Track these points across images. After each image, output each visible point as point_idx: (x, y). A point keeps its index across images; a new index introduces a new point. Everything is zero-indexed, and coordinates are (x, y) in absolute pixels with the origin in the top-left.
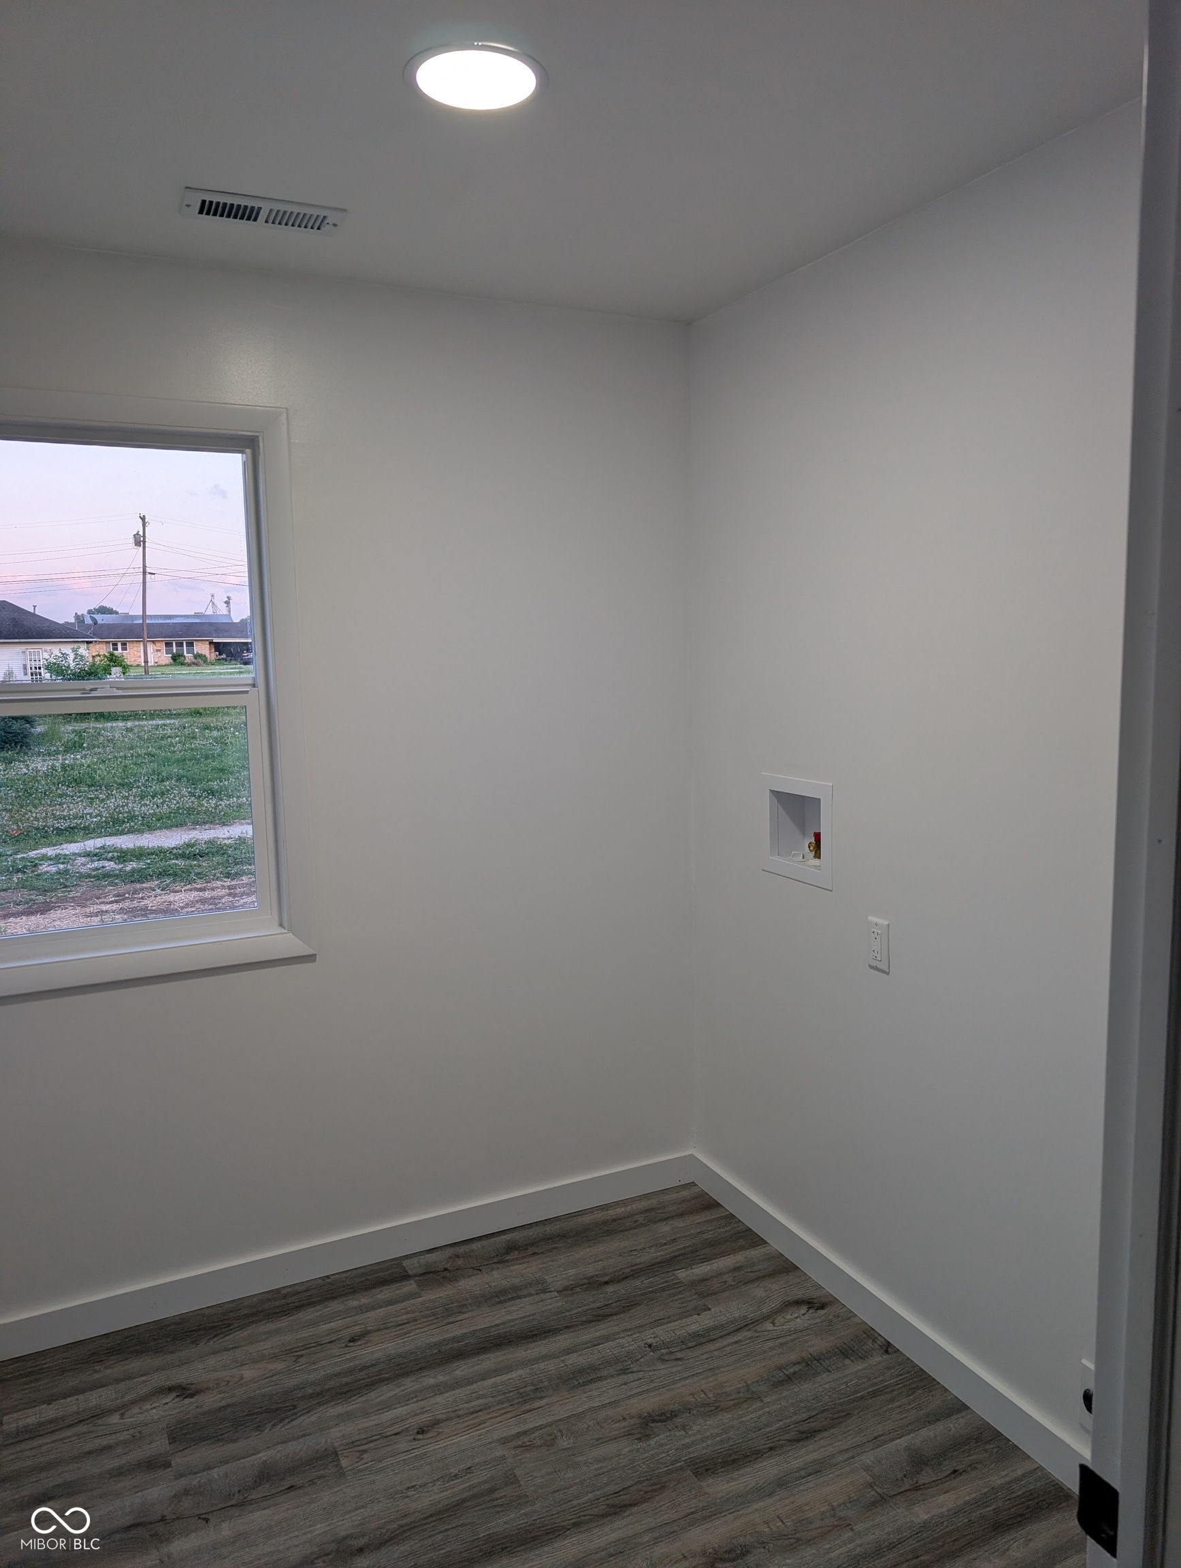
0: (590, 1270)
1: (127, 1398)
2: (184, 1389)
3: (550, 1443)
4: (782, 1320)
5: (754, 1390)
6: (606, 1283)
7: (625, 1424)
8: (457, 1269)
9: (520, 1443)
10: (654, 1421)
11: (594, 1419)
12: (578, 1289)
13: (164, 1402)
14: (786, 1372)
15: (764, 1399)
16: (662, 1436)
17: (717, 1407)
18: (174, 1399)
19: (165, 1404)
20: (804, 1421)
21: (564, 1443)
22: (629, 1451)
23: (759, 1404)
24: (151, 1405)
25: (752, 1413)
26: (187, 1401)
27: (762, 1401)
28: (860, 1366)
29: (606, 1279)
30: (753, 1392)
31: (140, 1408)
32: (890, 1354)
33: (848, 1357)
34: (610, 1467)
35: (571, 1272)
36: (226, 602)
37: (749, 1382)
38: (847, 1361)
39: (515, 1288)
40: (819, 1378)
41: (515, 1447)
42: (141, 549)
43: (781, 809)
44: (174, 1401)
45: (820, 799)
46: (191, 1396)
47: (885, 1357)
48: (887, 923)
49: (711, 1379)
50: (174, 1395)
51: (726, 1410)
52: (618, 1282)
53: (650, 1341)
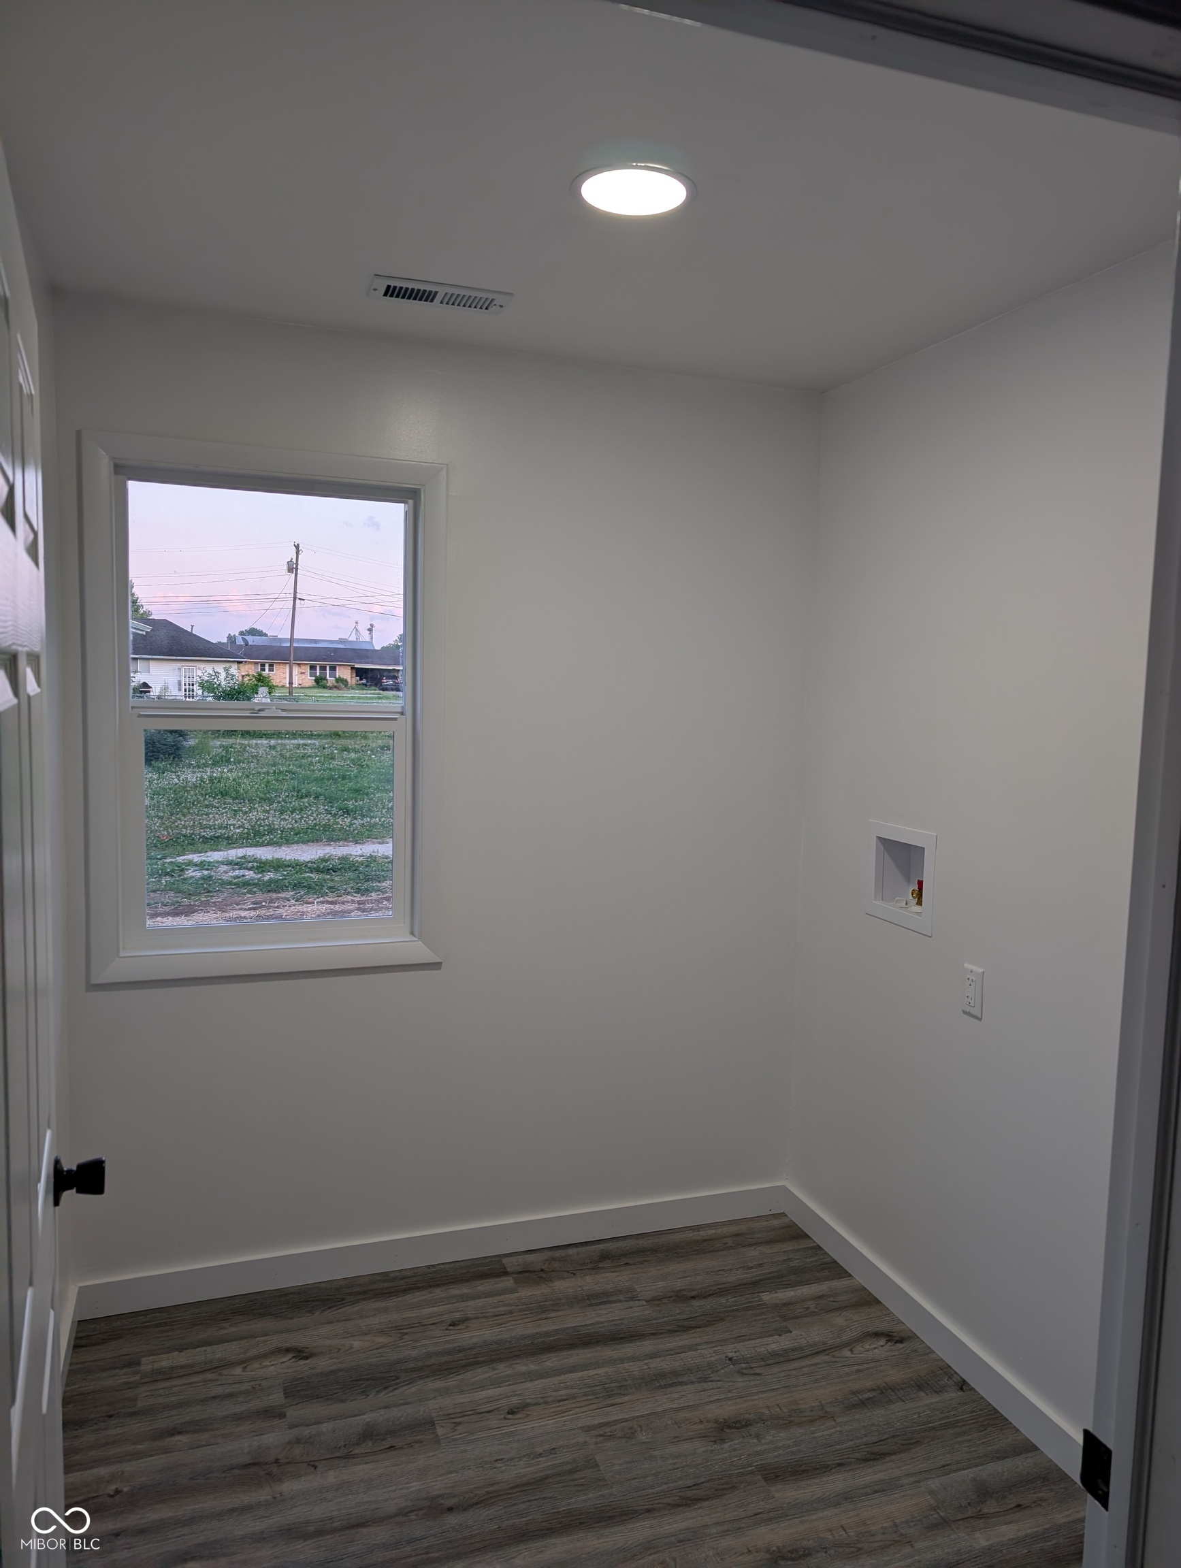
0: (679, 1284)
1: (249, 1354)
2: (300, 1351)
3: (630, 1435)
4: (861, 1349)
5: (828, 1410)
6: (693, 1297)
7: (702, 1426)
8: (553, 1271)
9: (602, 1432)
10: (729, 1427)
11: (672, 1419)
12: (665, 1301)
13: (281, 1361)
14: (860, 1397)
15: (837, 1420)
16: (737, 1442)
17: (791, 1422)
18: (290, 1360)
19: (282, 1363)
20: (874, 1443)
21: (643, 1437)
22: (704, 1452)
23: (831, 1423)
24: (270, 1362)
25: (824, 1431)
26: (302, 1362)
27: (835, 1420)
28: (934, 1399)
29: (694, 1293)
30: (826, 1412)
31: (260, 1364)
32: (964, 1391)
33: (922, 1390)
34: (684, 1463)
35: (660, 1284)
36: (369, 630)
37: (823, 1402)
38: (922, 1394)
39: (606, 1294)
40: (893, 1406)
41: (597, 1436)
42: (294, 575)
43: (887, 857)
44: (291, 1361)
45: (924, 848)
46: (306, 1358)
47: (959, 1393)
48: (982, 971)
49: (786, 1396)
50: (290, 1356)
51: (799, 1424)
52: (704, 1298)
53: (730, 1355)
